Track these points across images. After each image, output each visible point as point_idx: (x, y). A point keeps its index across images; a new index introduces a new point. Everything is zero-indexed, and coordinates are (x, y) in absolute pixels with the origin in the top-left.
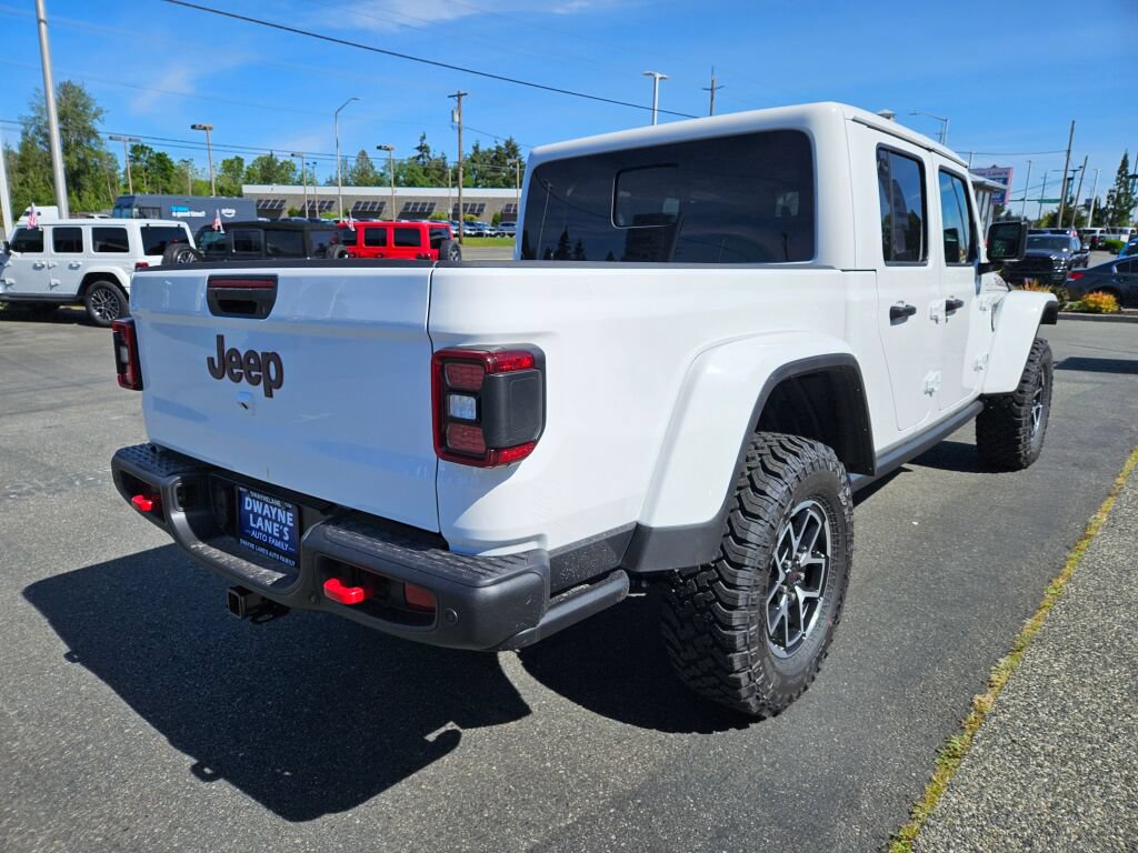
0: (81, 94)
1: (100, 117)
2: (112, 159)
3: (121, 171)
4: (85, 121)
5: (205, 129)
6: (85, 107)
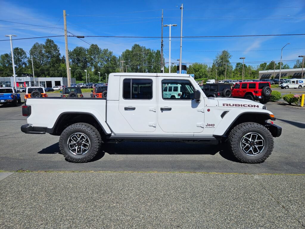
0: (227, 52)
1: (230, 58)
2: (232, 67)
3: (233, 70)
4: (227, 59)
5: (243, 58)
6: (227, 55)
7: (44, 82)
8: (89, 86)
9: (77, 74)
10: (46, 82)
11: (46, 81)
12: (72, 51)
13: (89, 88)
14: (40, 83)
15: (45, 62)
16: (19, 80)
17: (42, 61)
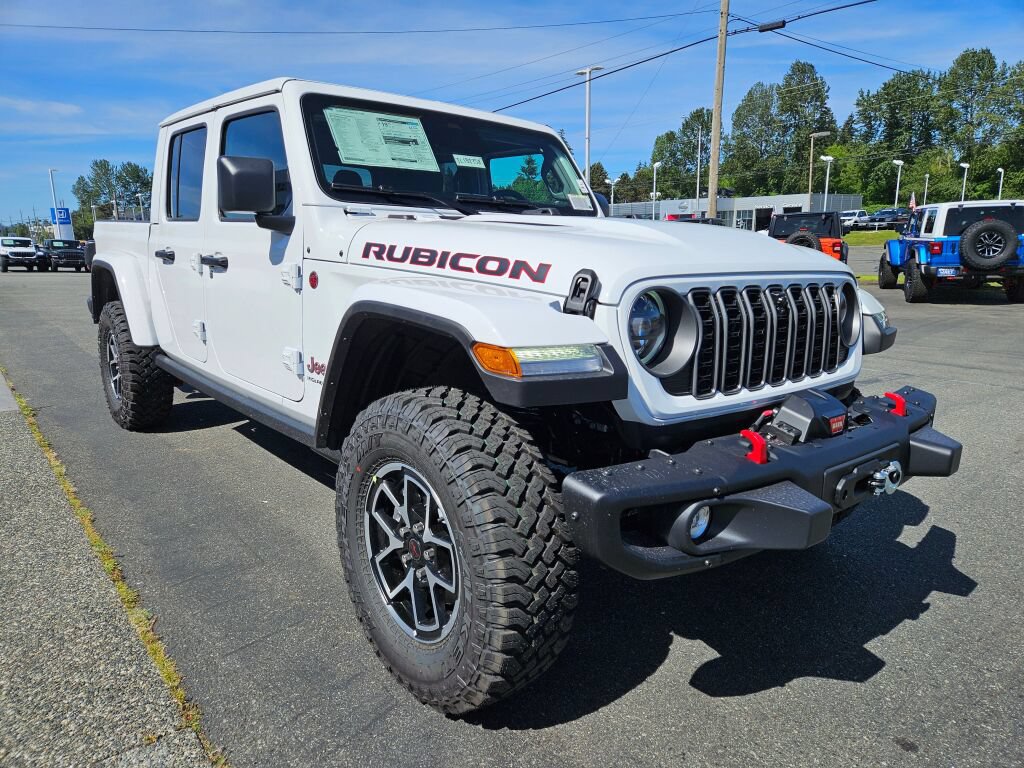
7: (751, 212)
8: (882, 220)
9: (880, 179)
10: (754, 212)
11: (757, 210)
12: (873, 92)
13: (879, 229)
14: (738, 216)
15: (775, 146)
16: (680, 208)
17: (764, 145)
